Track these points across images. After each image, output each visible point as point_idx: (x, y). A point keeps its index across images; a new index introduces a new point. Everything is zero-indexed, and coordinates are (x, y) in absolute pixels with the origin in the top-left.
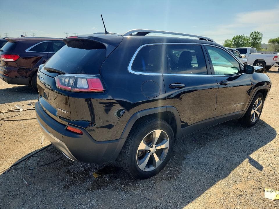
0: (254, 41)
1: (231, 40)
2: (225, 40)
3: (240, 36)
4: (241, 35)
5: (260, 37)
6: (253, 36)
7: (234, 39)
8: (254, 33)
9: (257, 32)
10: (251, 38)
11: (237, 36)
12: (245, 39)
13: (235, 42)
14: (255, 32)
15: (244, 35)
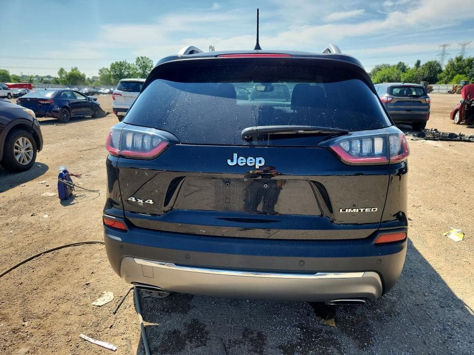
0: (144, 72)
1: (109, 69)
2: (99, 69)
3: (120, 62)
4: (122, 61)
5: (151, 65)
6: (139, 63)
7: (113, 67)
8: (140, 59)
9: (145, 57)
10: (138, 67)
11: (117, 63)
12: (130, 67)
13: (115, 72)
14: (142, 58)
15: (128, 62)
